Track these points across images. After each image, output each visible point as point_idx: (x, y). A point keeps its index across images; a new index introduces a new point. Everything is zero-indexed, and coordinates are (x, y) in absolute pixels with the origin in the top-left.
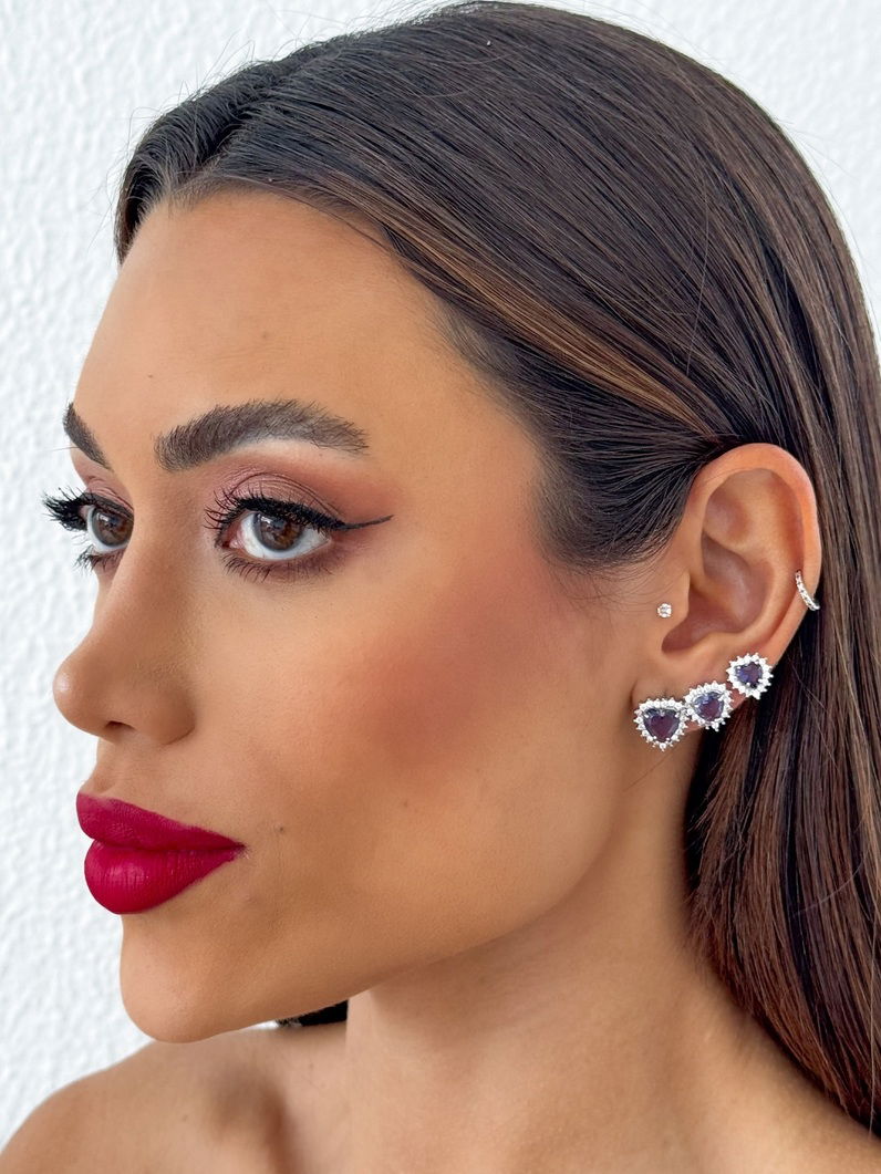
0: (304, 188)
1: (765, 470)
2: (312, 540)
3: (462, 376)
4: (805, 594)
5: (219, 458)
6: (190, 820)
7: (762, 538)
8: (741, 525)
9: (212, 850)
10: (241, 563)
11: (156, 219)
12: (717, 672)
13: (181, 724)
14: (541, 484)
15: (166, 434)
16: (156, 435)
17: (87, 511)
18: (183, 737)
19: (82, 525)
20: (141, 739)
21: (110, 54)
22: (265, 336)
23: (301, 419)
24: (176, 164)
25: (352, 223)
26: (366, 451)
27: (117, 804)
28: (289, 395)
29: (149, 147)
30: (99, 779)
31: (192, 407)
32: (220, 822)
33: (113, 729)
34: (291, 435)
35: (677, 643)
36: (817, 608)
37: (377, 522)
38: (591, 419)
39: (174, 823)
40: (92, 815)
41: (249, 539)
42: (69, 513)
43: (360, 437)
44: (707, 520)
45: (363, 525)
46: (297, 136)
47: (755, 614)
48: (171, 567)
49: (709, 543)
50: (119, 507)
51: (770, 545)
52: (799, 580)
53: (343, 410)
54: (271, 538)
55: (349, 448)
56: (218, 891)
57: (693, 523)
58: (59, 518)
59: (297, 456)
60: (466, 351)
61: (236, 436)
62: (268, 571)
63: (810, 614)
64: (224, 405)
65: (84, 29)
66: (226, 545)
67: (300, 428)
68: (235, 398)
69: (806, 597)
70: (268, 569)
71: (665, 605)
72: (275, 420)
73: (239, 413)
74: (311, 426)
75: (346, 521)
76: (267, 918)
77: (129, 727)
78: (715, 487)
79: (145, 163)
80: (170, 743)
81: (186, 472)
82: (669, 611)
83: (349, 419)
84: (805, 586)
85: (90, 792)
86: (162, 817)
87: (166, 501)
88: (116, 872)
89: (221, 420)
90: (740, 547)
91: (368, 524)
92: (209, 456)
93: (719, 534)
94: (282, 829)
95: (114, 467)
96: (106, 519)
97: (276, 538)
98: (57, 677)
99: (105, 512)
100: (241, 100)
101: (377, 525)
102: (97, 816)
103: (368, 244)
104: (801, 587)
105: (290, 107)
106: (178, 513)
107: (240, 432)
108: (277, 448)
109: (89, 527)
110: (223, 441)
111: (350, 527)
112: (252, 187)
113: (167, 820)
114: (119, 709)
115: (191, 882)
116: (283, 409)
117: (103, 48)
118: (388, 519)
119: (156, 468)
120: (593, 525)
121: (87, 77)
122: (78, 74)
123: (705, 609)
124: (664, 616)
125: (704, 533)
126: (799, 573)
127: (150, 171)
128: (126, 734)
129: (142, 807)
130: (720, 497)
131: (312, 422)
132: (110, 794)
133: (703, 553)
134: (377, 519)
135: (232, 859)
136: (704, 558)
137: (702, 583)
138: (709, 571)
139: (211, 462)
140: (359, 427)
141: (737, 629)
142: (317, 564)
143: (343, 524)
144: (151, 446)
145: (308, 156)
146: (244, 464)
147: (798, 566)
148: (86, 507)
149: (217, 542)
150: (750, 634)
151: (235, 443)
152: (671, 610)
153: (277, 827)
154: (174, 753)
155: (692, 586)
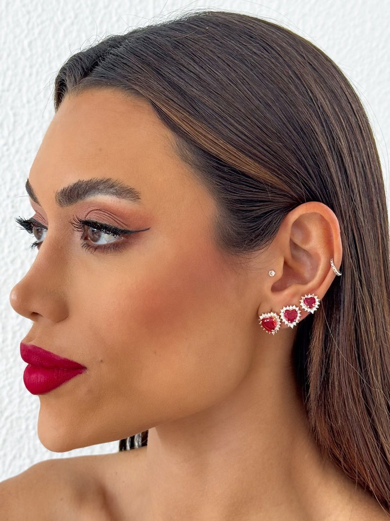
1: (315, 213)
3: (183, 169)
4: (334, 268)
5: (80, 202)
6: (64, 356)
7: (315, 243)
8: (307, 237)
9: (73, 369)
13: (62, 313)
14: (216, 216)
15: (59, 191)
16: (56, 191)
18: (63, 320)
20: (45, 321)
21: (40, 33)
22: (100, 150)
23: (112, 186)
26: (139, 200)
27: (35, 347)
28: (108, 176)
30: (29, 337)
31: (70, 180)
32: (77, 358)
33: (34, 315)
34: (107, 193)
35: (278, 288)
36: (341, 275)
39: (57, 356)
43: (137, 194)
44: (292, 234)
47: (313, 277)
48: (61, 247)
49: (294, 246)
51: (319, 246)
52: (332, 262)
53: (129, 183)
55: (131, 199)
56: (74, 387)
57: (285, 235)
59: (112, 202)
60: (185, 159)
61: (86, 193)
64: (82, 180)
65: (28, 23)
66: (86, 239)
67: (111, 190)
68: (86, 177)
69: (335, 270)
71: (272, 271)
72: (101, 187)
73: (87, 183)
74: (116, 189)
75: (130, 229)
76: (96, 400)
77: (40, 315)
78: (294, 220)
80: (58, 322)
81: (67, 208)
82: (273, 275)
83: (132, 187)
84: (334, 264)
85: (25, 342)
86: (52, 353)
87: (61, 220)
88: (34, 376)
89: (81, 185)
90: (306, 247)
91: (139, 231)
92: (76, 201)
93: (298, 241)
94: (102, 361)
95: (41, 204)
98: (11, 292)
101: (144, 232)
102: (28, 353)
104: (332, 265)
106: (65, 225)
107: (87, 192)
108: (103, 199)
110: (81, 195)
111: (132, 233)
113: (54, 355)
114: (36, 307)
115: (64, 382)
116: (105, 182)
117: (37, 31)
118: (148, 229)
119: (56, 206)
120: (239, 235)
121: (30, 44)
122: (26, 43)
123: (291, 273)
124: (270, 275)
125: (291, 240)
126: (332, 259)
128: (40, 318)
129: (45, 349)
130: (298, 224)
132: (32, 343)
133: (291, 249)
135: (81, 373)
136: (291, 251)
137: (290, 262)
138: (293, 256)
139: (77, 204)
140: (137, 189)
141: (305, 282)
143: (129, 231)
144: (54, 195)
146: (91, 203)
147: (331, 256)
149: (82, 238)
150: (310, 285)
151: (86, 196)
152: (275, 273)
153: (100, 360)
154: (59, 327)
155: (285, 263)
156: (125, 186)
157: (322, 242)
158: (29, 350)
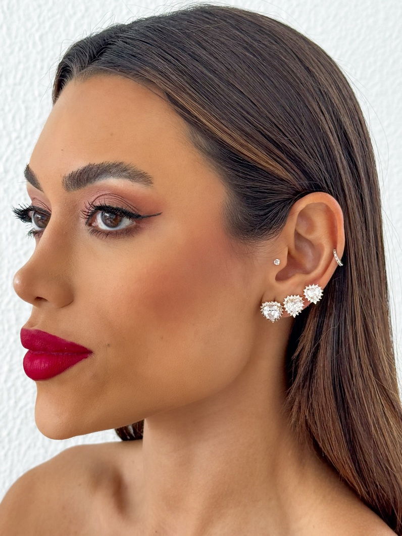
0: (131, 74)
1: (323, 203)
2: (126, 222)
3: (195, 156)
4: (337, 259)
5: (89, 186)
6: (70, 339)
7: (320, 234)
8: (311, 227)
9: (79, 353)
10: (96, 231)
11: (70, 87)
12: (299, 290)
13: (68, 298)
15: (67, 175)
16: (63, 175)
17: (31, 213)
18: (67, 305)
19: (30, 220)
20: (50, 306)
22: (111, 135)
23: (125, 170)
24: (79, 63)
25: (151, 89)
26: (152, 185)
27: (39, 332)
28: (120, 160)
29: (68, 56)
30: (31, 323)
31: (78, 164)
32: (82, 342)
34: (120, 176)
35: (282, 277)
36: (342, 265)
37: (155, 215)
38: (248, 177)
39: (63, 340)
40: (28, 336)
41: (100, 222)
42: (24, 215)
43: (150, 179)
44: (297, 225)
45: (149, 216)
46: (131, 52)
47: (315, 267)
48: (66, 233)
49: (298, 235)
50: (45, 211)
51: (324, 236)
52: (335, 252)
53: (142, 167)
54: (109, 222)
55: (144, 183)
56: (79, 372)
57: (291, 225)
58: (20, 217)
59: (122, 185)
60: (197, 145)
61: (97, 177)
62: (107, 235)
63: (339, 267)
64: (92, 163)
66: (90, 225)
67: (124, 174)
68: (97, 161)
69: (338, 260)
70: (107, 234)
71: (277, 260)
72: (114, 170)
73: (98, 167)
74: (129, 173)
75: (142, 215)
76: (100, 385)
77: (45, 300)
78: (301, 209)
79: (66, 63)
80: (62, 307)
81: (75, 192)
82: (279, 262)
83: (146, 171)
84: (337, 255)
85: (27, 328)
86: (58, 337)
87: (66, 205)
88: (37, 362)
89: (91, 169)
90: (310, 237)
91: (151, 216)
92: (85, 185)
93: (302, 232)
94: (109, 345)
95: (44, 190)
96: (40, 217)
97: (111, 222)
98: (15, 277)
99: (39, 213)
100: (108, 38)
101: (155, 217)
102: (30, 338)
103: (158, 99)
104: (335, 255)
105: (128, 40)
106: (70, 210)
107: (98, 175)
108: (114, 182)
109: (33, 221)
110: (91, 178)
111: (143, 217)
112: (111, 72)
113: (60, 339)
114: (41, 291)
115: (68, 367)
116: (118, 165)
118: (160, 214)
119: (62, 190)
120: (249, 222)
123: (294, 264)
124: (276, 264)
125: (296, 230)
126: (335, 249)
127: (68, 66)
128: (44, 303)
129: (49, 333)
130: (303, 214)
131: (129, 171)
132: (36, 328)
133: (295, 240)
134: (155, 214)
135: (87, 358)
136: (295, 243)
137: (293, 252)
138: (297, 248)
139: (86, 188)
140: (150, 173)
141: (307, 272)
142: (129, 232)
143: (140, 216)
144: (61, 180)
145: (134, 60)
146: (100, 189)
147: (334, 246)
148: (31, 212)
149: (86, 223)
150: (313, 275)
151: (97, 179)
152: (280, 262)
153: (107, 344)
154: (64, 311)
155: (289, 253)
156: (138, 170)
157: (327, 232)
158: (33, 335)
